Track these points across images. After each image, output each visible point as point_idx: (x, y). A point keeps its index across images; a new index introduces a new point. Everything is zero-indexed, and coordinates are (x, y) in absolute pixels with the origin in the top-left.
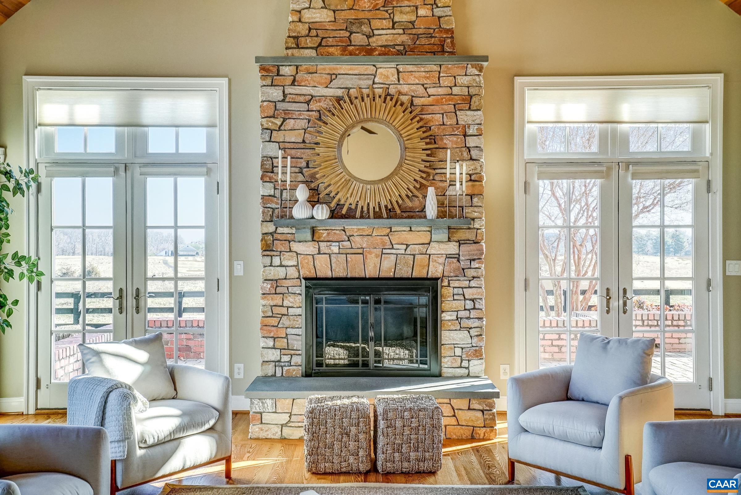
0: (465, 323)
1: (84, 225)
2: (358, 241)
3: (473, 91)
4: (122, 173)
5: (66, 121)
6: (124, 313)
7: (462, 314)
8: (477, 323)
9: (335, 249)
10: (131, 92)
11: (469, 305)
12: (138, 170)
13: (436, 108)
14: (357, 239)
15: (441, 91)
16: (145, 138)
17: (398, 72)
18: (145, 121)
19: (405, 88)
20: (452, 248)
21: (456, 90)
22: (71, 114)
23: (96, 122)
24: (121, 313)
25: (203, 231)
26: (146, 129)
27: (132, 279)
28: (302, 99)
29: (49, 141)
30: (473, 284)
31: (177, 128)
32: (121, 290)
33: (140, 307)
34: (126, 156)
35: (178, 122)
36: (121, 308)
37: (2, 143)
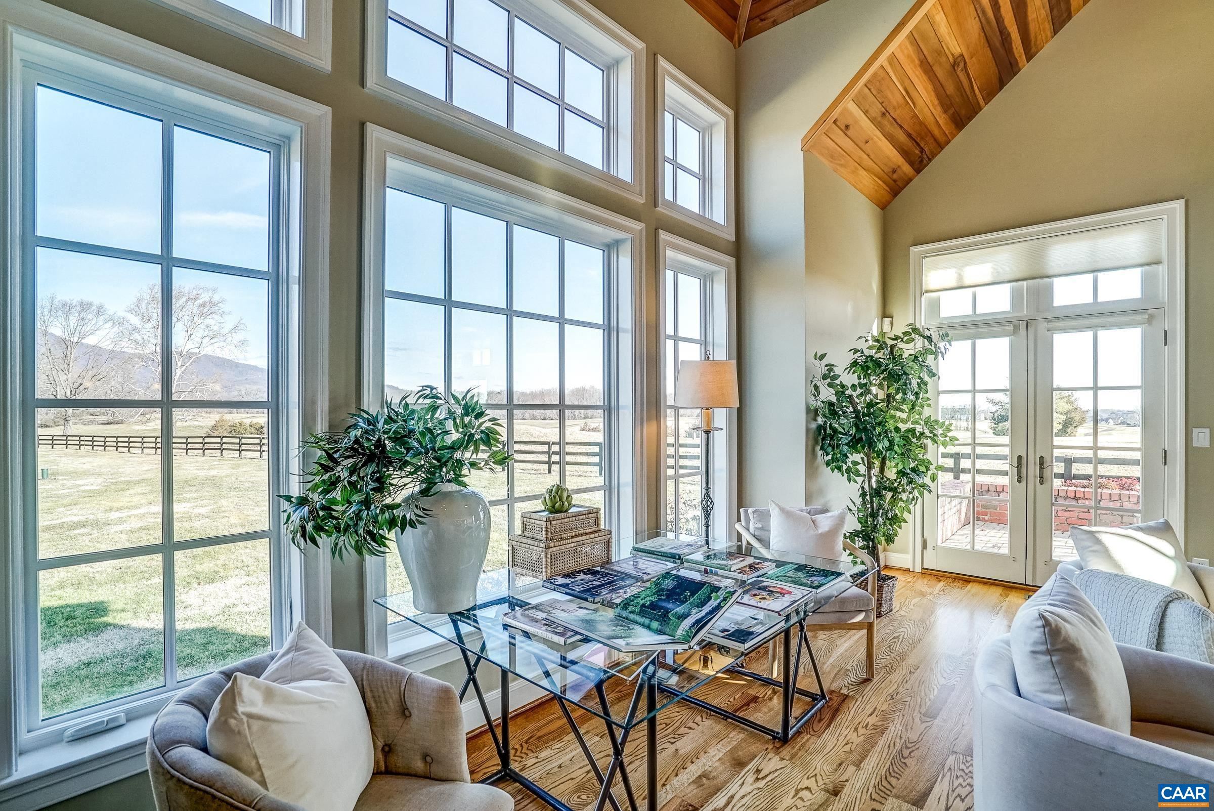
1: (974, 389)
4: (1023, 331)
5: (953, 284)
6: (1024, 483)
10: (1034, 241)
12: (1043, 325)
16: (1050, 290)
18: (1051, 272)
22: (960, 277)
23: (988, 279)
24: (1020, 482)
25: (1139, 392)
26: (1051, 279)
27: (1035, 444)
29: (935, 306)
31: (1095, 274)
32: (1020, 458)
33: (1044, 477)
34: (1025, 312)
35: (1100, 266)
36: (1020, 477)
37: (887, 313)
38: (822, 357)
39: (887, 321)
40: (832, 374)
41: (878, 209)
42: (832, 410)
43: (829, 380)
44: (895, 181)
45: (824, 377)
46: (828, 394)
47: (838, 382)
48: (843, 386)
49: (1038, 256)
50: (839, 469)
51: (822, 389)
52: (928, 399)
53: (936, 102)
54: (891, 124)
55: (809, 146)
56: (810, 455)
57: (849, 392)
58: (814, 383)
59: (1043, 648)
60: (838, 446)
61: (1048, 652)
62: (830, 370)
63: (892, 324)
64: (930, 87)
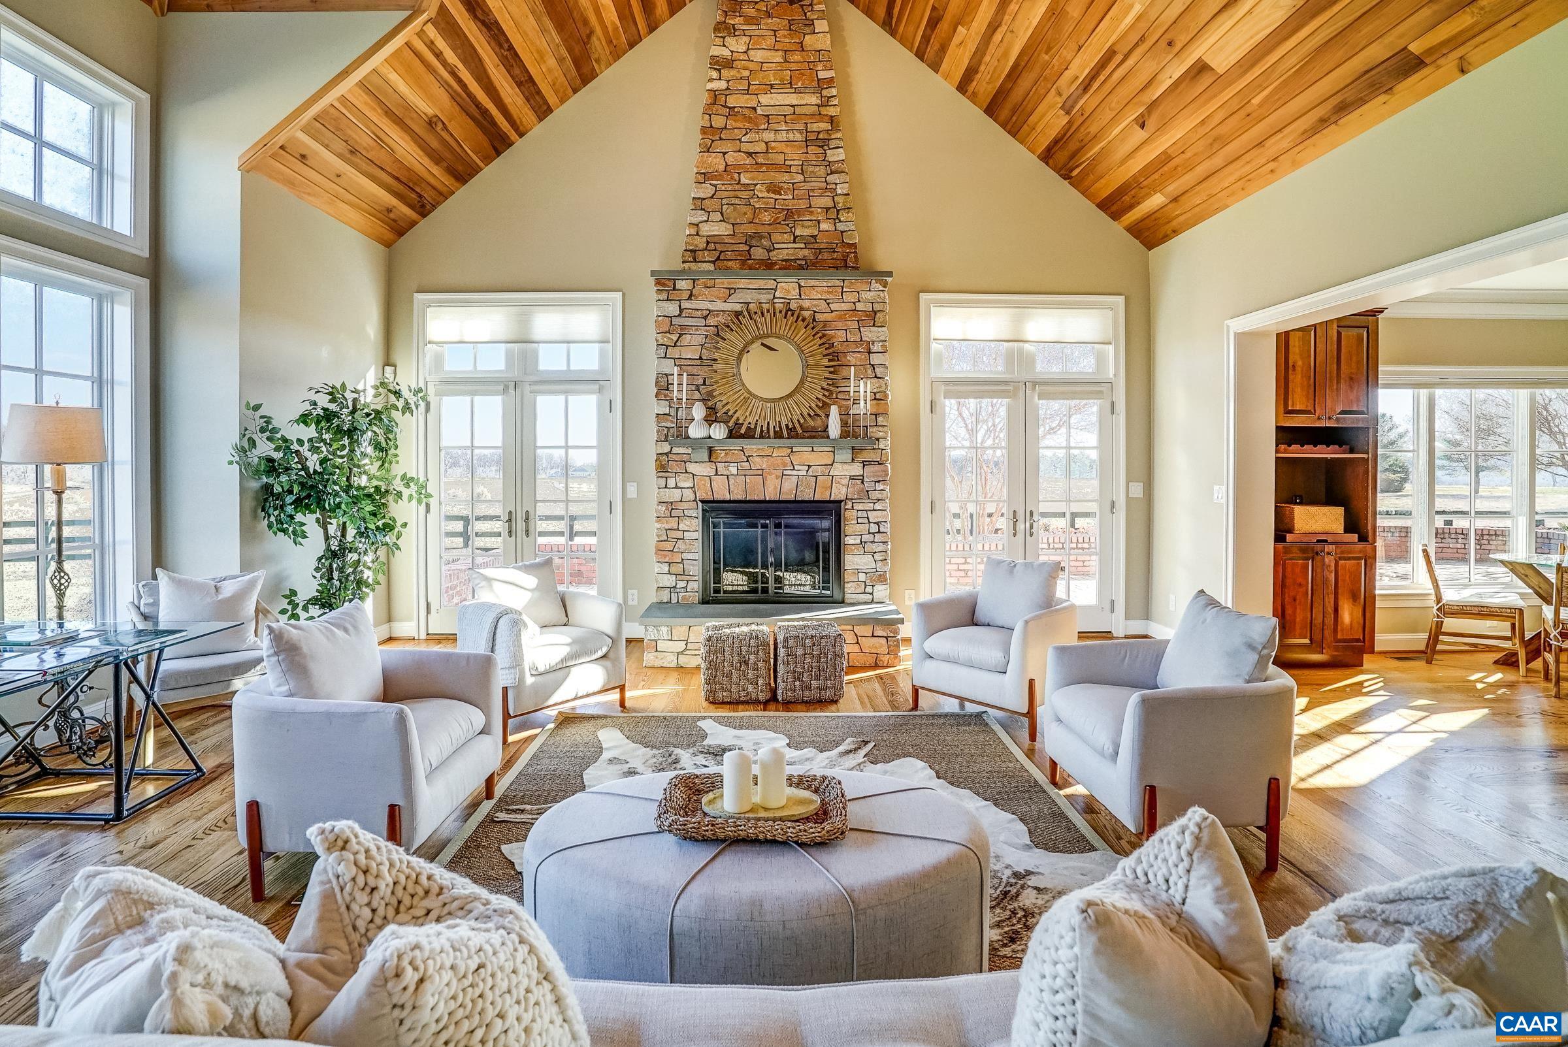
0: (869, 547)
1: (472, 445)
2: (757, 462)
3: (877, 307)
4: (511, 391)
5: (455, 339)
6: (514, 537)
7: (866, 538)
8: (881, 547)
9: (734, 470)
10: (522, 308)
11: (874, 528)
12: (527, 388)
13: (840, 325)
14: (757, 459)
15: (845, 307)
16: (535, 356)
17: (800, 286)
18: (536, 337)
19: (806, 304)
20: (856, 469)
21: (860, 306)
23: (487, 339)
24: (510, 537)
25: (595, 451)
26: (536, 345)
27: (522, 501)
28: (699, 314)
29: (439, 360)
30: (877, 506)
31: (569, 345)
33: (530, 530)
34: (515, 374)
35: (570, 338)
36: (510, 532)
37: (391, 361)
38: (257, 408)
39: (389, 369)
40: (270, 427)
41: (381, 247)
42: (271, 467)
43: (268, 433)
44: (394, 221)
45: (263, 430)
46: (265, 448)
47: (279, 436)
48: (285, 440)
49: (524, 321)
50: (284, 531)
51: (258, 442)
52: (397, 455)
53: (421, 153)
54: (368, 164)
55: (250, 168)
56: (248, 518)
57: (295, 447)
58: (247, 437)
59: (272, 651)
60: (282, 507)
61: (276, 654)
62: (268, 422)
63: (395, 373)
64: (407, 138)
